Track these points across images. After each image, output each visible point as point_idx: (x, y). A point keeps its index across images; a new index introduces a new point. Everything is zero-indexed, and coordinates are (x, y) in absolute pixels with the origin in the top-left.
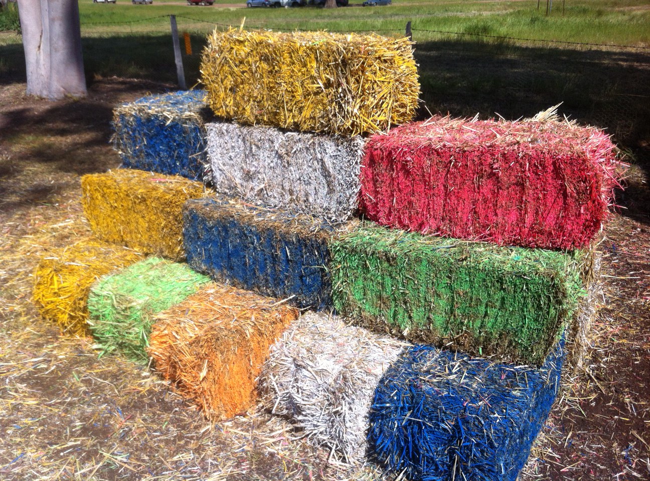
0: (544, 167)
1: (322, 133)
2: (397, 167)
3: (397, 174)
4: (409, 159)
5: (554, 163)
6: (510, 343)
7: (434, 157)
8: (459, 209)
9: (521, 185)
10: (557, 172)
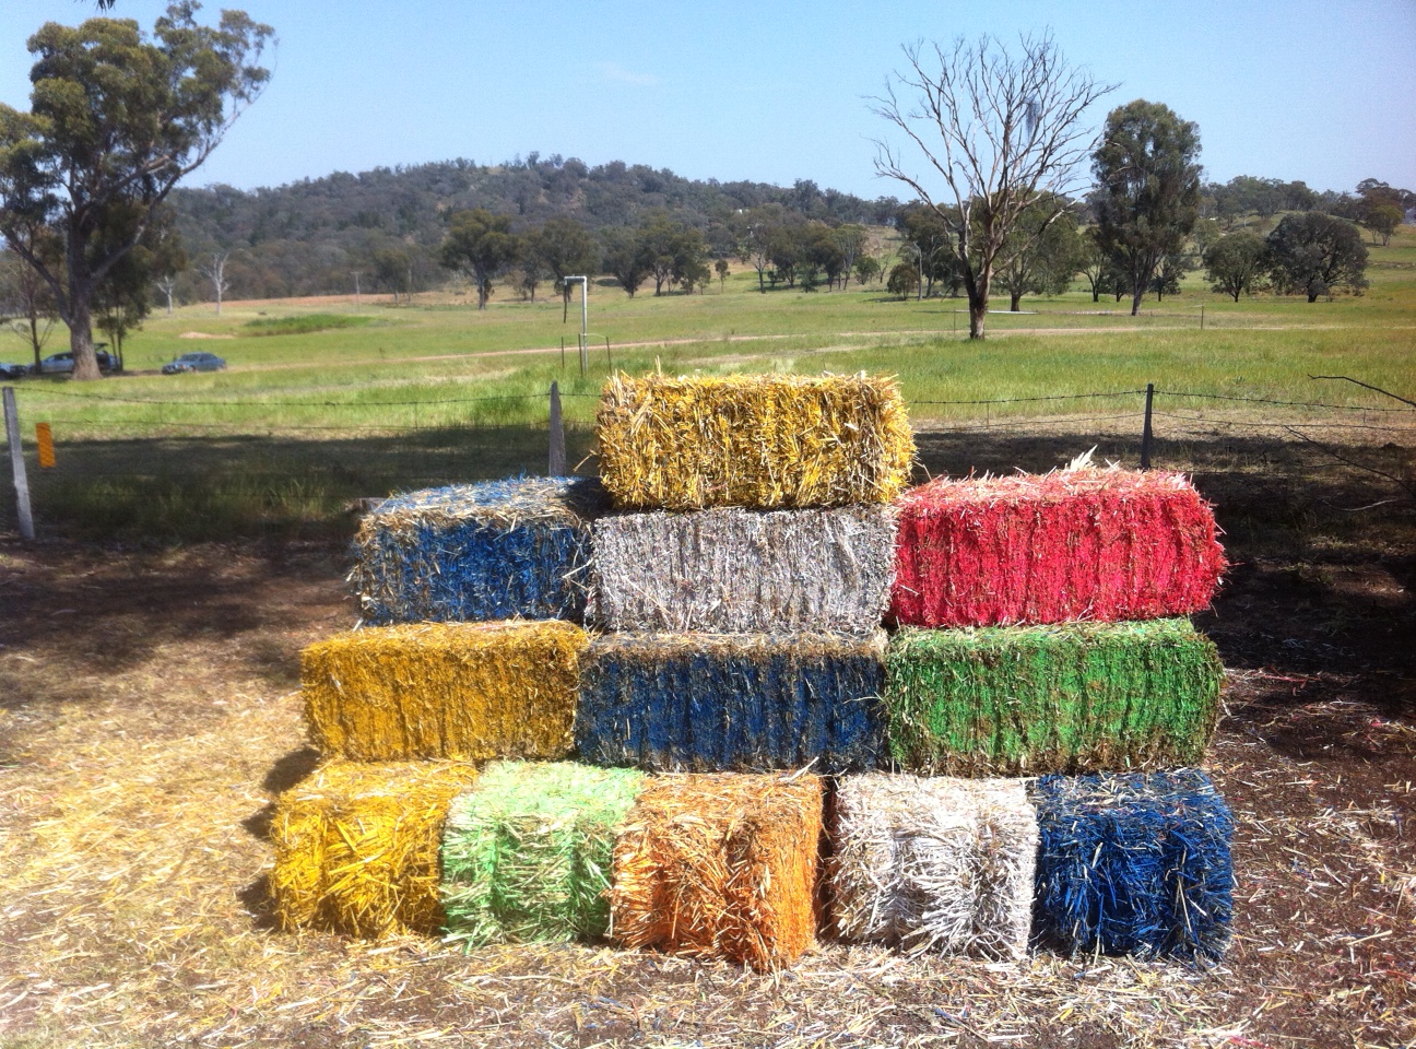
0: (1152, 513)
1: (836, 505)
2: (955, 538)
3: (956, 547)
4: (977, 523)
5: (1163, 507)
6: (1163, 741)
7: (1012, 517)
8: (1049, 583)
9: (1127, 538)
10: (1169, 518)
